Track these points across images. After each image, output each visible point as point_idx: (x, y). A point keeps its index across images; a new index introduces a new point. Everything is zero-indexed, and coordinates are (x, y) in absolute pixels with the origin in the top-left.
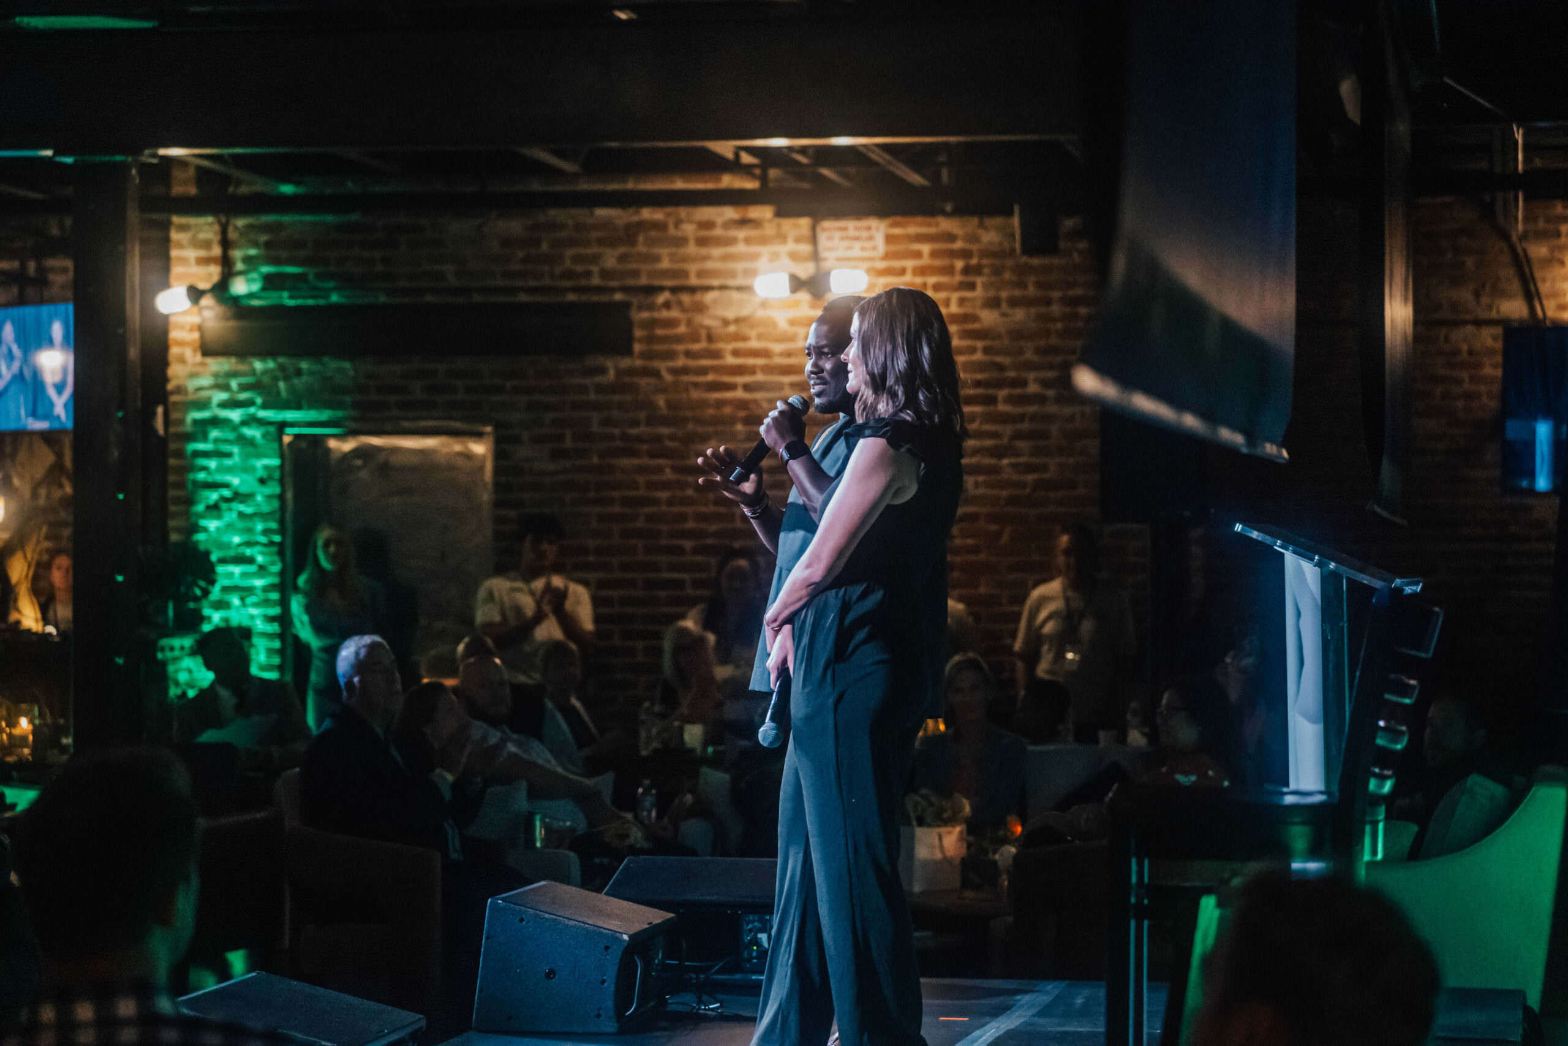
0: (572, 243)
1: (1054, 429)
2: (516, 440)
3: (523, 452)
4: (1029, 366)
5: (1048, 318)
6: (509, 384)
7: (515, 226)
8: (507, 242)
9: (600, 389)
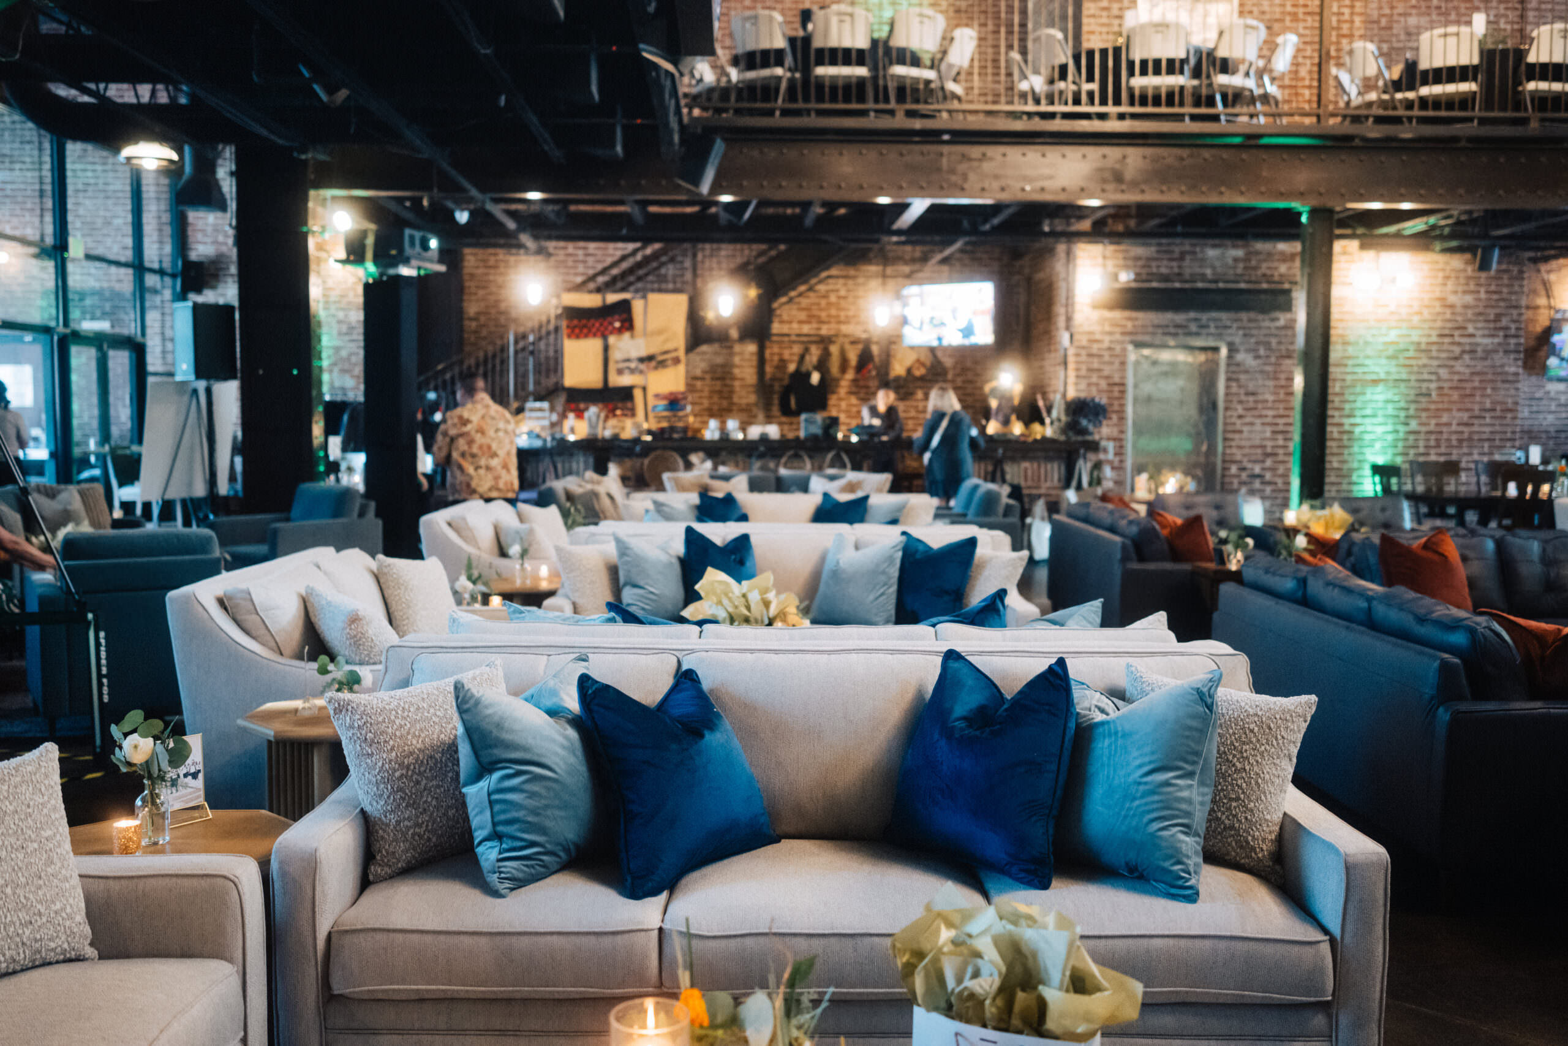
0: (1265, 260)
1: (1479, 349)
2: (1237, 351)
3: (1240, 357)
4: (1469, 321)
5: (1479, 300)
6: (1235, 325)
7: (1239, 253)
8: (1236, 260)
9: (1278, 328)
